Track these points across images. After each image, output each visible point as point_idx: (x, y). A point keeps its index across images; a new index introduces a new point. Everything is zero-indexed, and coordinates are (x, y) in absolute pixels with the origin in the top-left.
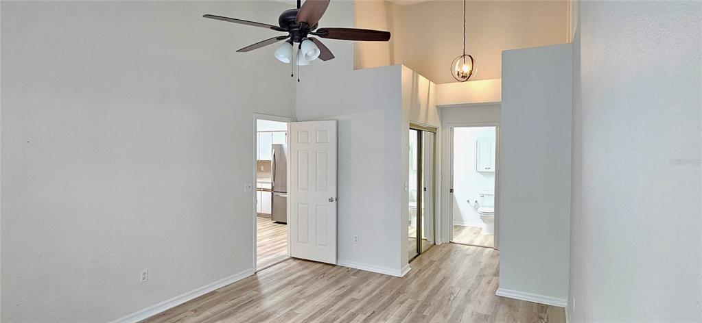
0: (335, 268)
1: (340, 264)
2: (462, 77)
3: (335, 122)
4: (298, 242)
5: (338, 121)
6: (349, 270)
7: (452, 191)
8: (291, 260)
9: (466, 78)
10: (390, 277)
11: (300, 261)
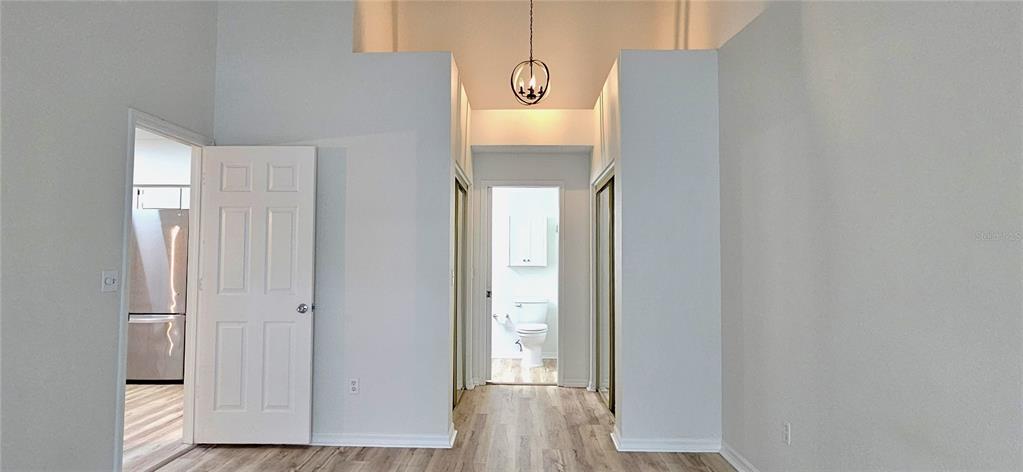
0: (309, 454)
1: (318, 442)
2: (528, 96)
3: (312, 150)
4: (215, 409)
5: (317, 150)
6: (343, 452)
7: (489, 294)
8: (198, 451)
9: (533, 97)
10: (430, 452)
11: (219, 450)
